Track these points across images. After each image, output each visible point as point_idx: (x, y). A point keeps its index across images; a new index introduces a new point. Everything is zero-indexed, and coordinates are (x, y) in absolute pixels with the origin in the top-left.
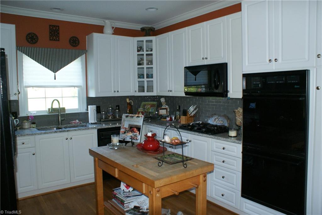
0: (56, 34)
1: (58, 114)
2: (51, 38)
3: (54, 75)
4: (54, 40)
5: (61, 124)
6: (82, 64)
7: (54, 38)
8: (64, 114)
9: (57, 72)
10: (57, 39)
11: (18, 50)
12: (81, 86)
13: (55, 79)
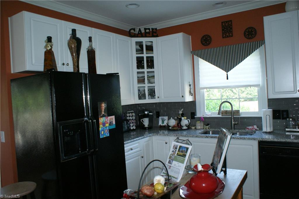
0: (229, 30)
1: (231, 116)
2: (224, 35)
3: (226, 75)
4: (228, 37)
5: (234, 129)
6: (261, 58)
7: (227, 34)
8: (239, 117)
9: (230, 71)
10: (231, 35)
11: (195, 55)
12: (259, 85)
13: (227, 79)
